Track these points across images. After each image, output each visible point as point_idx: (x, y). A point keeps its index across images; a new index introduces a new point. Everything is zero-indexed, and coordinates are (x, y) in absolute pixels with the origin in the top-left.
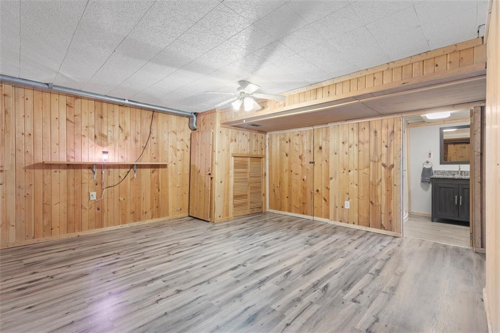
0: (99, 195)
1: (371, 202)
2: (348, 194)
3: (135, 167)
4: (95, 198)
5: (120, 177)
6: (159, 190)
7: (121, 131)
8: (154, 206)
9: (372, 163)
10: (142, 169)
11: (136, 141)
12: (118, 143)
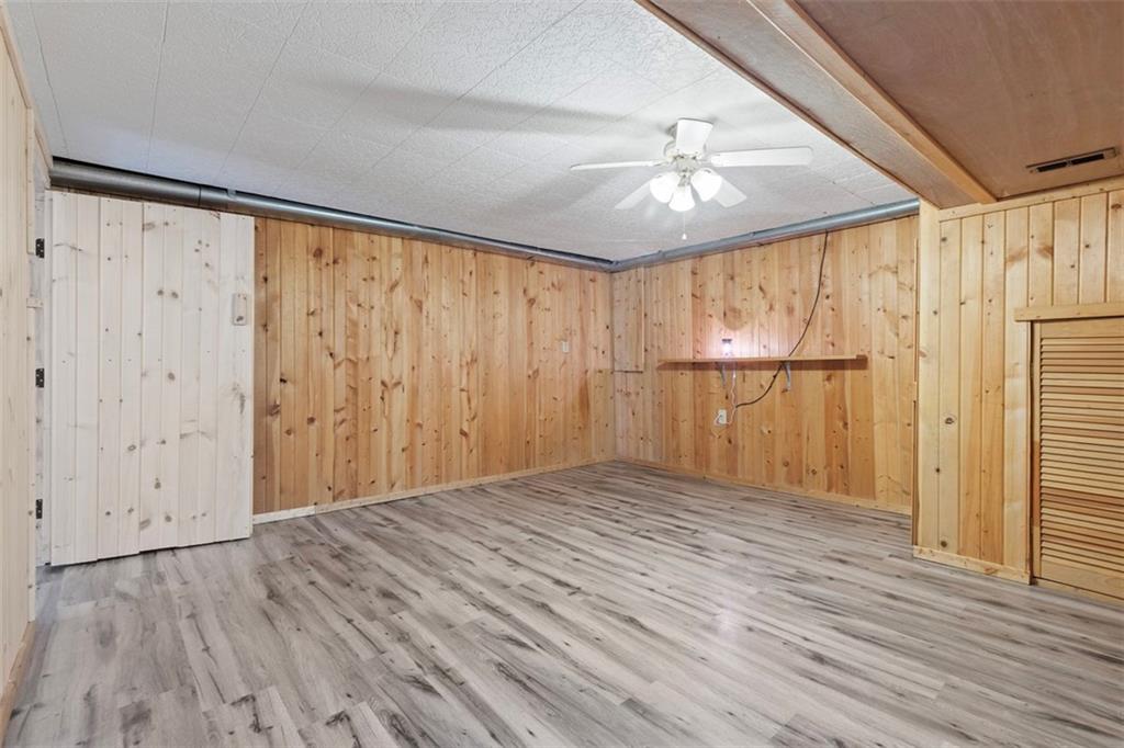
0: (731, 417)
3: (788, 367)
4: (725, 422)
5: (762, 386)
6: (846, 424)
7: (761, 294)
8: (834, 462)
10: (803, 372)
11: (790, 310)
12: (757, 322)
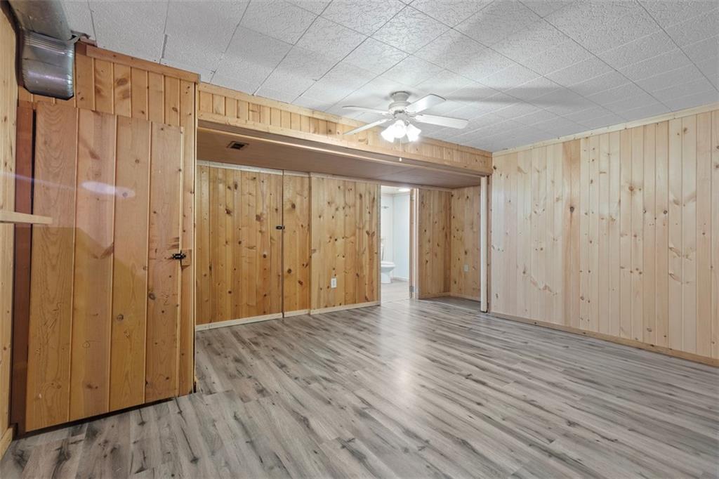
1: (357, 275)
2: (334, 269)
9: (357, 230)
